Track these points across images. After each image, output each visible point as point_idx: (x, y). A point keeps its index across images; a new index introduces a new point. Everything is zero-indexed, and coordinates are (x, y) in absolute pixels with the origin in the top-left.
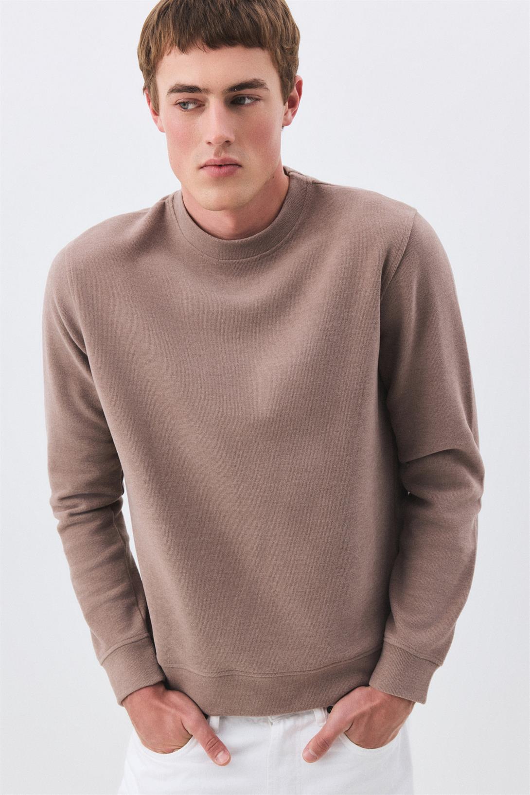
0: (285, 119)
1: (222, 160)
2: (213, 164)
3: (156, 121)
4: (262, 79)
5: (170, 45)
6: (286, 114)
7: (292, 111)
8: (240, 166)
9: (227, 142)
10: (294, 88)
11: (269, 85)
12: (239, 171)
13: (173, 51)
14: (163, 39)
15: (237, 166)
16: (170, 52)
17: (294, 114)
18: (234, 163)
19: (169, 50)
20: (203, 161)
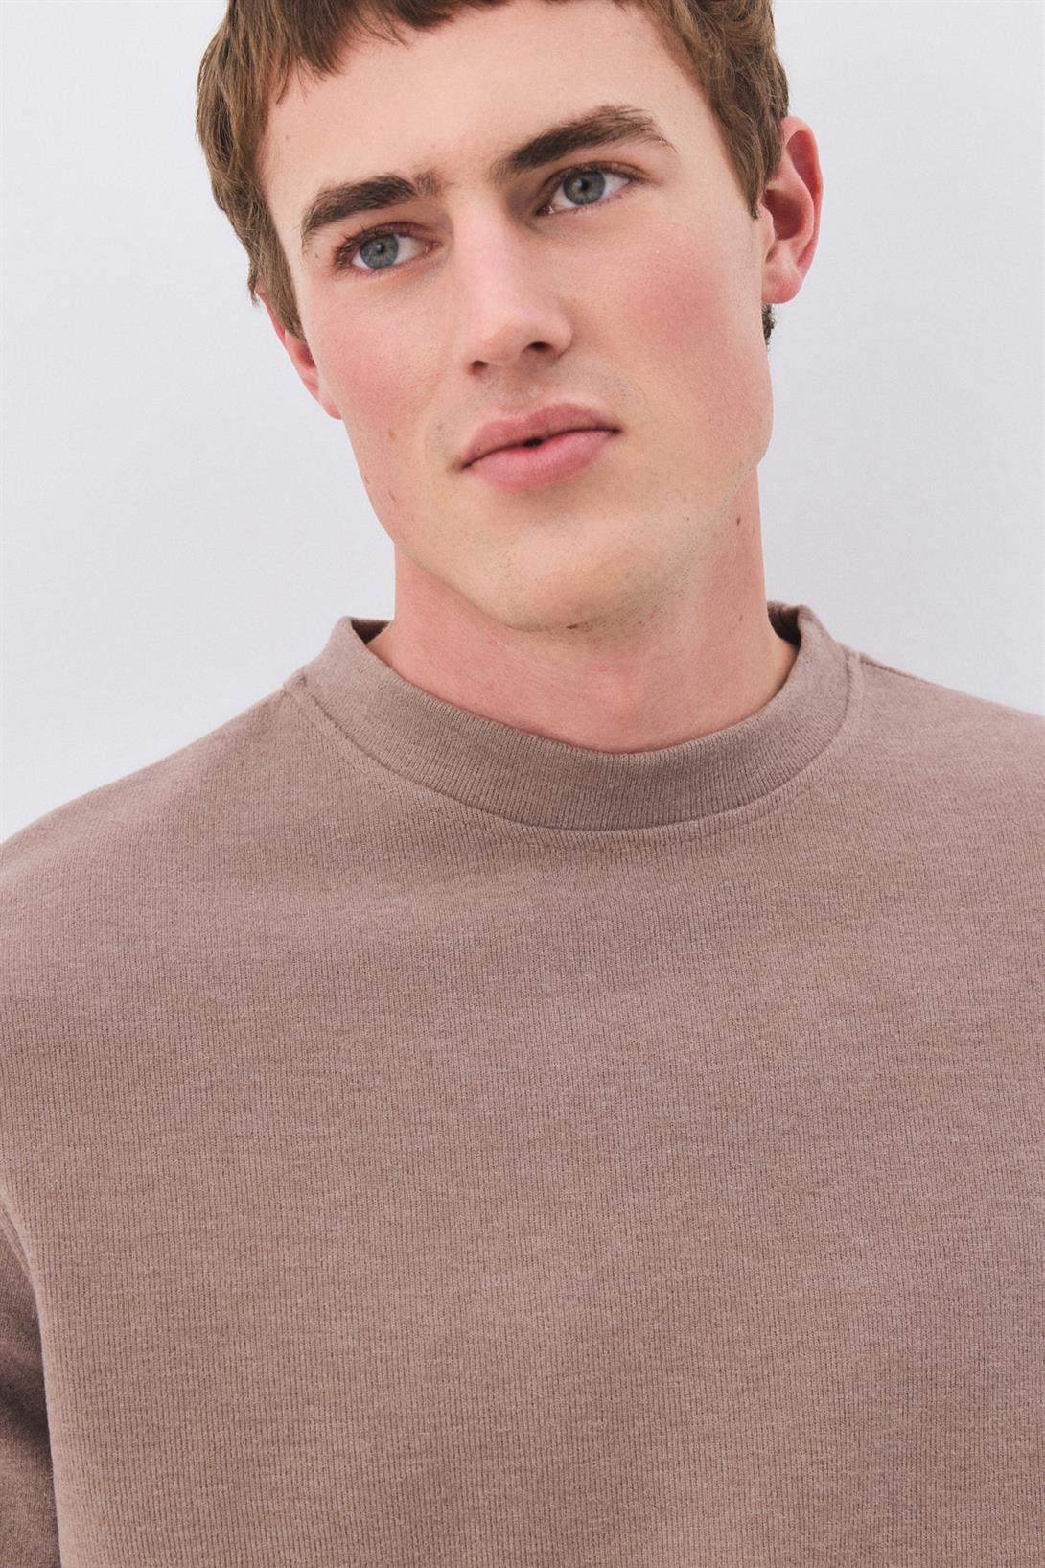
0: (772, 277)
1: (537, 419)
2: (501, 440)
3: (312, 386)
4: (636, 105)
5: (282, 64)
6: (771, 256)
7: (794, 246)
8: (614, 431)
9: (540, 346)
10: (778, 158)
11: (664, 125)
12: (615, 451)
13: (294, 81)
14: (253, 51)
15: (603, 434)
16: (286, 87)
17: (804, 257)
18: (584, 422)
19: (282, 83)
20: (462, 443)
